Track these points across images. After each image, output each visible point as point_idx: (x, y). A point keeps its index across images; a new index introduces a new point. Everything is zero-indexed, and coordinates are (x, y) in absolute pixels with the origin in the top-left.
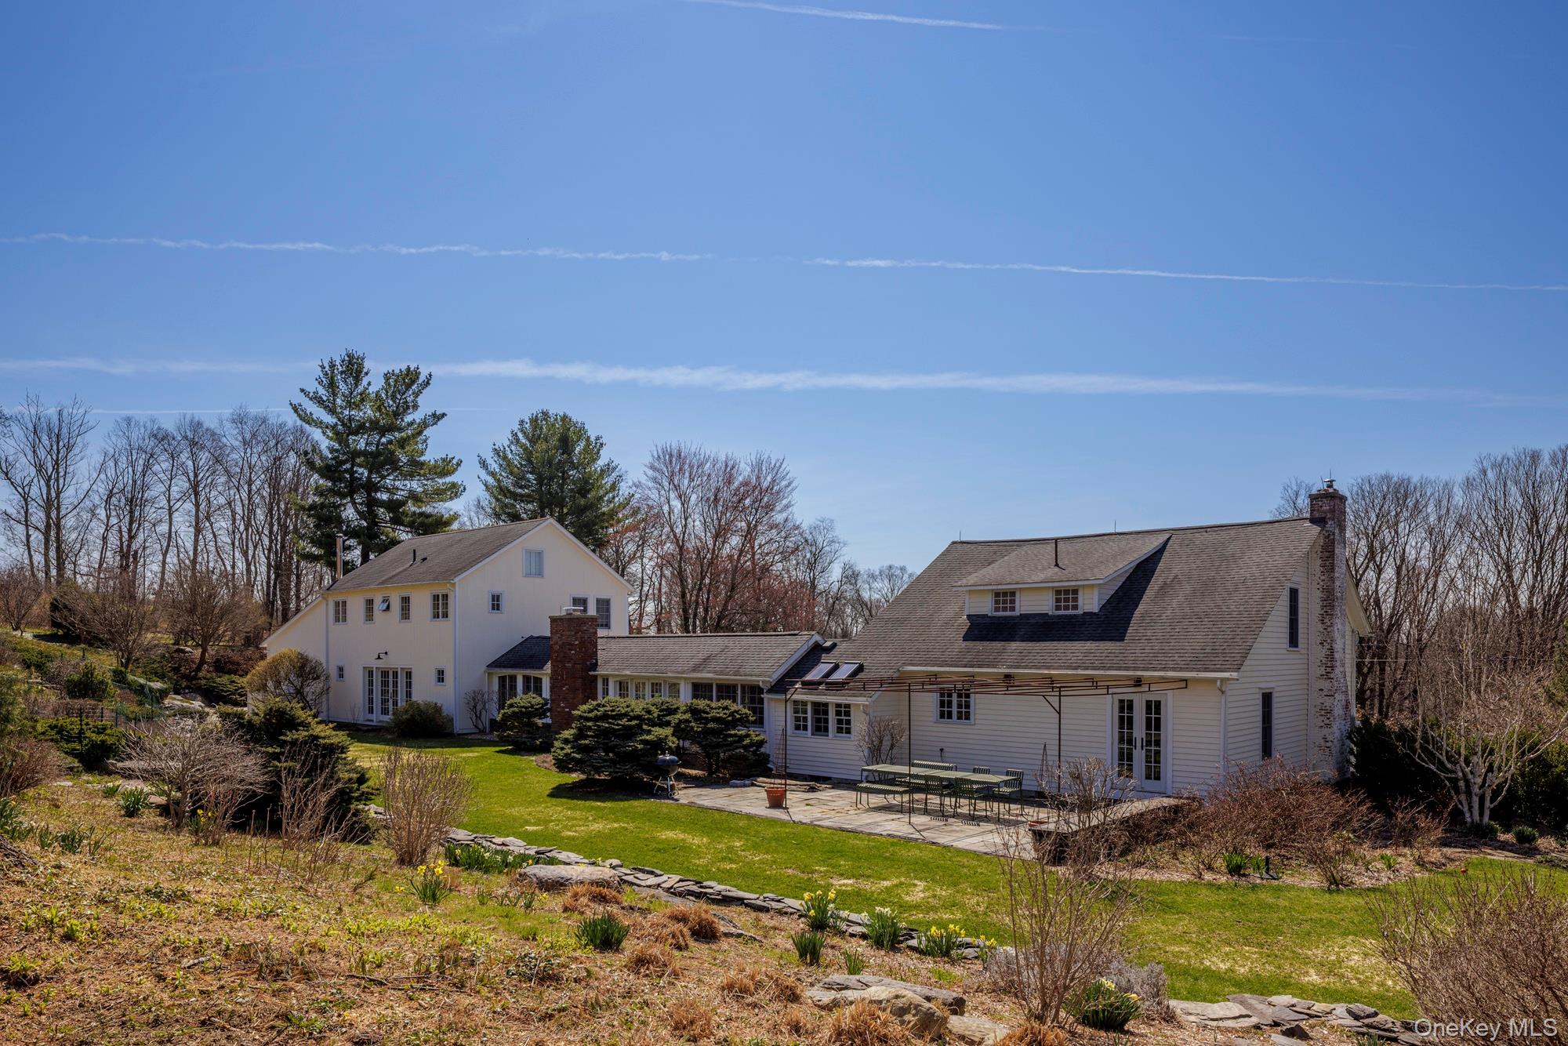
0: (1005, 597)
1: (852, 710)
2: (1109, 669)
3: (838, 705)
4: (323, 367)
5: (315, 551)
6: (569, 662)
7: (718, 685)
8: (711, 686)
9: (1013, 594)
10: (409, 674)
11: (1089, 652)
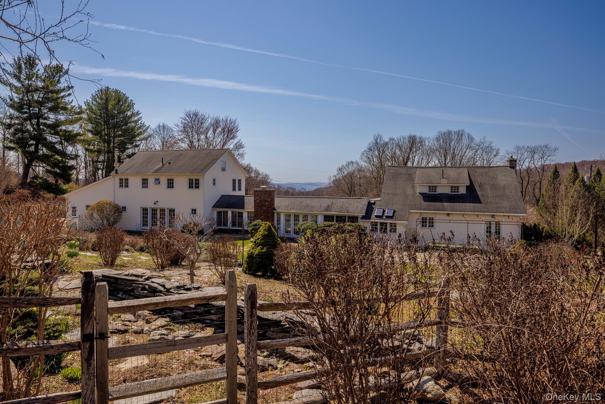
0: (433, 188)
1: (397, 226)
2: (486, 212)
3: (390, 223)
4: (15, 60)
5: (12, 145)
6: (264, 207)
7: (348, 217)
8: (345, 217)
9: (436, 187)
10: (172, 211)
11: (474, 207)
